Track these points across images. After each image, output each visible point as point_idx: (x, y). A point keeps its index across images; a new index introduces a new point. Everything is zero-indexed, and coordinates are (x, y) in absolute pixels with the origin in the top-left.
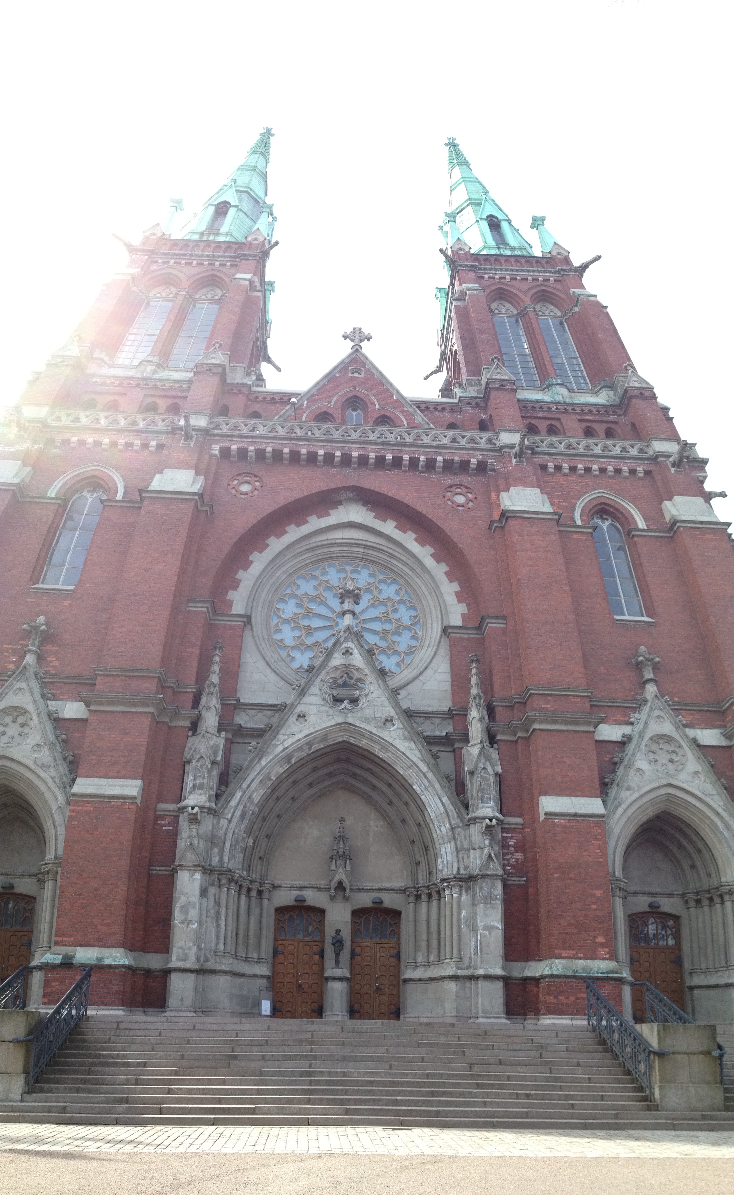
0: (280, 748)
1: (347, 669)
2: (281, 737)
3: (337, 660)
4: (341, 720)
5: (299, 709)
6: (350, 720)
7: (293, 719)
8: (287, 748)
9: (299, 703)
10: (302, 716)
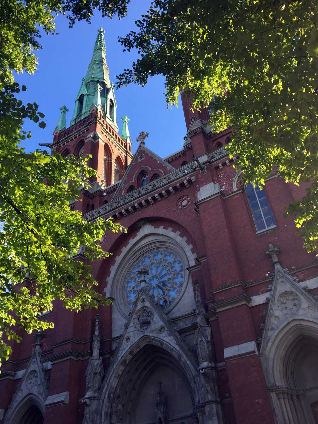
0: (120, 358)
1: (144, 309)
2: (120, 352)
3: (140, 306)
4: (142, 335)
5: (126, 335)
6: (146, 334)
7: (125, 341)
8: (123, 357)
9: (126, 333)
10: (128, 339)
